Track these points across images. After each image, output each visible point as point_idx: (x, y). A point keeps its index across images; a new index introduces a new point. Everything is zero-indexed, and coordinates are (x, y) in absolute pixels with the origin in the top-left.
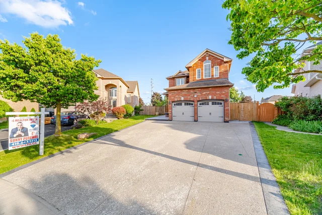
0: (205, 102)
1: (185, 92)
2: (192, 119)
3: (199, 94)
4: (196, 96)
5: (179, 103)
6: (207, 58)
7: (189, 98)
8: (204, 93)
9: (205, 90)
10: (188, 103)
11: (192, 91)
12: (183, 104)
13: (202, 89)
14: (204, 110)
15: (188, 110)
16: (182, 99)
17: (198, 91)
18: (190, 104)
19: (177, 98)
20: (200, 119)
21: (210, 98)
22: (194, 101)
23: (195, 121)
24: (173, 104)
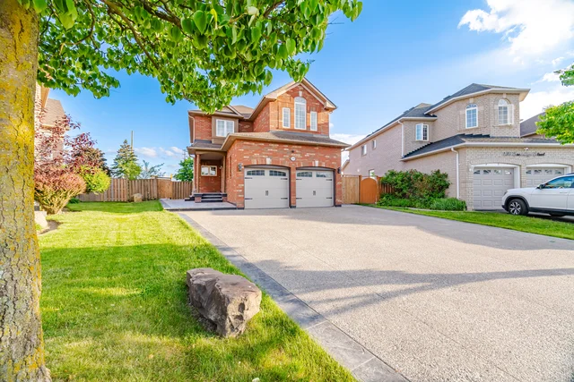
0: (306, 170)
1: (273, 148)
2: (285, 203)
3: (299, 156)
4: (295, 158)
5: (257, 170)
7: (282, 161)
8: (307, 155)
9: (309, 149)
10: (277, 170)
11: (286, 148)
12: (267, 172)
13: (305, 148)
14: (305, 185)
15: (277, 185)
16: (269, 161)
17: (298, 149)
18: (280, 174)
19: (256, 158)
20: (299, 204)
21: (317, 165)
22: (289, 169)
23: (291, 207)
24: (246, 171)
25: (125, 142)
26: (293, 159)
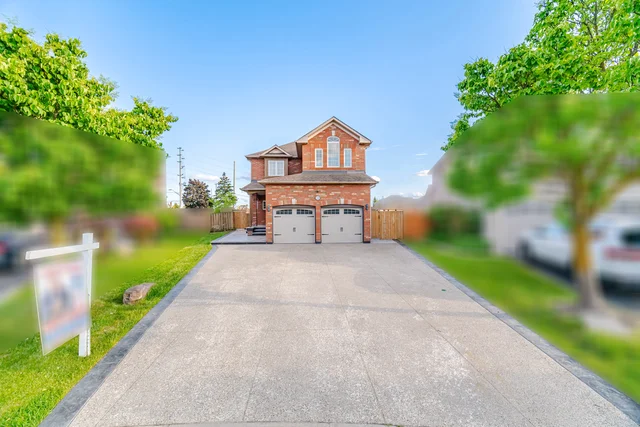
0: (333, 210)
1: (298, 190)
2: (311, 239)
3: (324, 195)
4: (321, 197)
5: (286, 210)
6: (333, 132)
7: (306, 201)
8: (333, 194)
9: (335, 188)
10: (303, 210)
11: (311, 188)
12: (294, 211)
13: (329, 187)
15: (304, 222)
16: (294, 202)
17: (323, 189)
18: (307, 212)
19: (283, 199)
20: (324, 239)
21: (342, 202)
22: (314, 207)
23: (316, 243)
24: (275, 211)
25: (224, 174)
26: (318, 198)
